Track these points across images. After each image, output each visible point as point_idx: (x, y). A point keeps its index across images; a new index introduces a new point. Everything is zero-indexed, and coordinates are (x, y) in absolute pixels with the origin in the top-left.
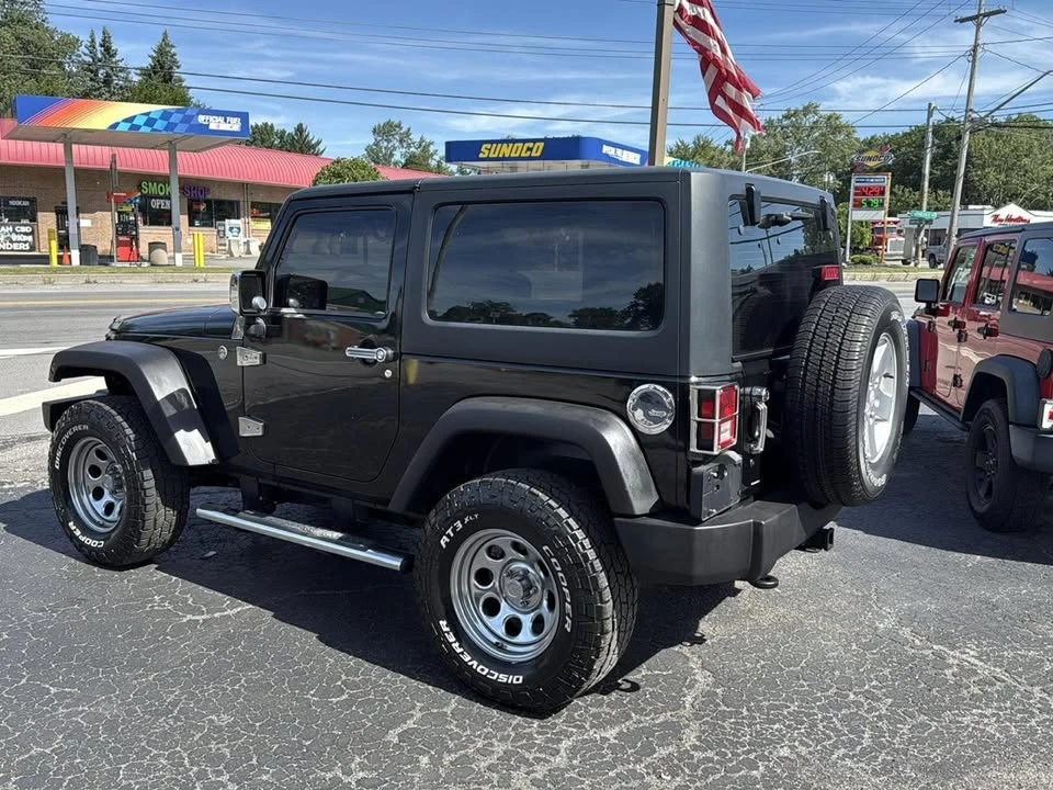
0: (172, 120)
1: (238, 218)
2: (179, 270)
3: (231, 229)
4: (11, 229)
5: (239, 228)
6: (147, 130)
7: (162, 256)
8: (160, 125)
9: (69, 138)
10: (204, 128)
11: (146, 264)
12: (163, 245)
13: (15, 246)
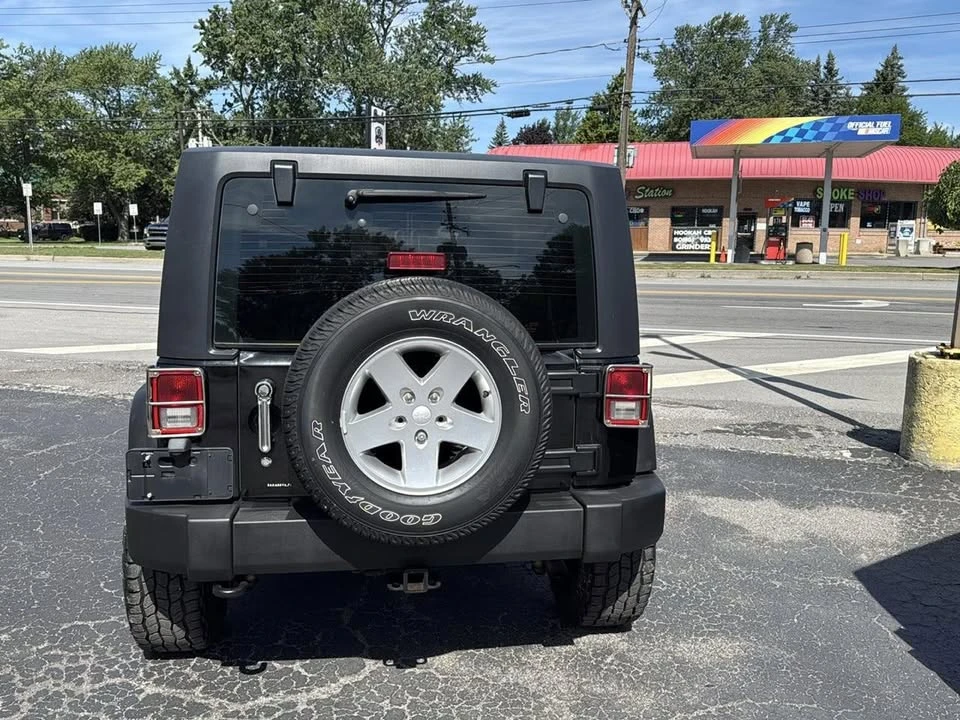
0: (822, 130)
1: (914, 219)
2: (824, 268)
3: (903, 230)
4: (700, 232)
5: (912, 229)
6: (798, 140)
7: (807, 256)
8: (810, 135)
9: (738, 153)
10: (853, 134)
11: (791, 263)
12: (809, 246)
13: (702, 247)
